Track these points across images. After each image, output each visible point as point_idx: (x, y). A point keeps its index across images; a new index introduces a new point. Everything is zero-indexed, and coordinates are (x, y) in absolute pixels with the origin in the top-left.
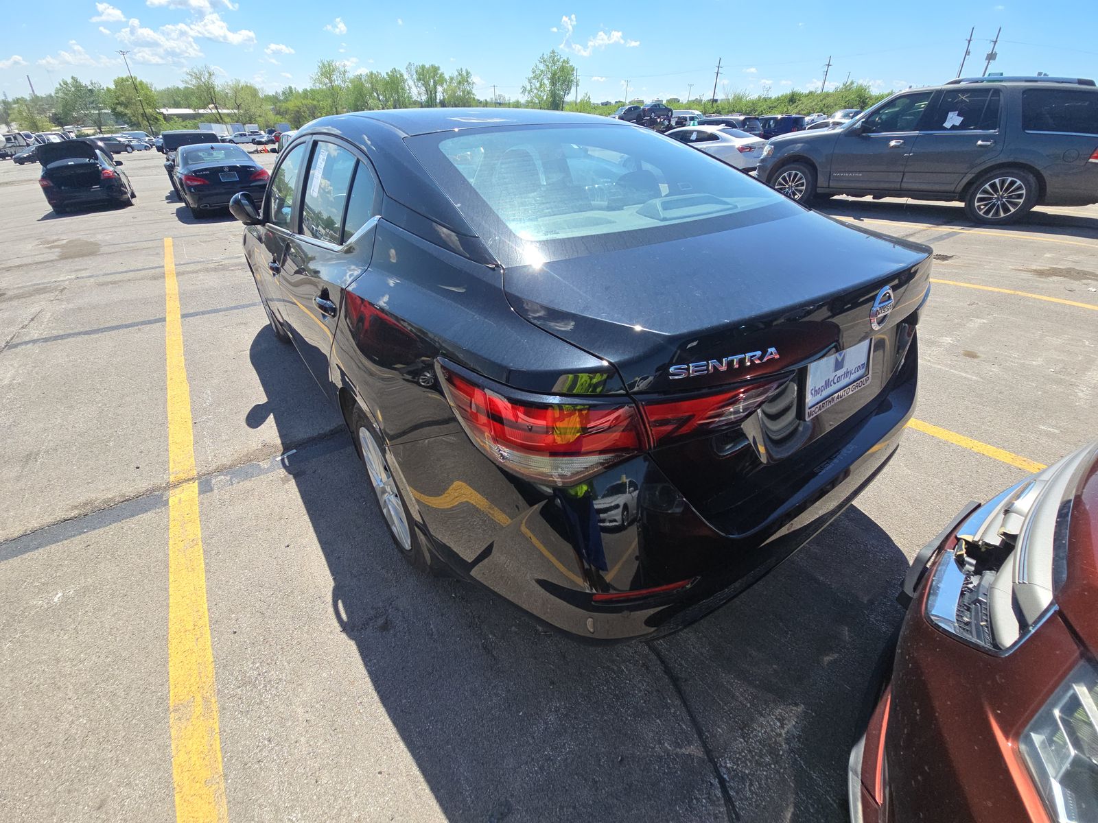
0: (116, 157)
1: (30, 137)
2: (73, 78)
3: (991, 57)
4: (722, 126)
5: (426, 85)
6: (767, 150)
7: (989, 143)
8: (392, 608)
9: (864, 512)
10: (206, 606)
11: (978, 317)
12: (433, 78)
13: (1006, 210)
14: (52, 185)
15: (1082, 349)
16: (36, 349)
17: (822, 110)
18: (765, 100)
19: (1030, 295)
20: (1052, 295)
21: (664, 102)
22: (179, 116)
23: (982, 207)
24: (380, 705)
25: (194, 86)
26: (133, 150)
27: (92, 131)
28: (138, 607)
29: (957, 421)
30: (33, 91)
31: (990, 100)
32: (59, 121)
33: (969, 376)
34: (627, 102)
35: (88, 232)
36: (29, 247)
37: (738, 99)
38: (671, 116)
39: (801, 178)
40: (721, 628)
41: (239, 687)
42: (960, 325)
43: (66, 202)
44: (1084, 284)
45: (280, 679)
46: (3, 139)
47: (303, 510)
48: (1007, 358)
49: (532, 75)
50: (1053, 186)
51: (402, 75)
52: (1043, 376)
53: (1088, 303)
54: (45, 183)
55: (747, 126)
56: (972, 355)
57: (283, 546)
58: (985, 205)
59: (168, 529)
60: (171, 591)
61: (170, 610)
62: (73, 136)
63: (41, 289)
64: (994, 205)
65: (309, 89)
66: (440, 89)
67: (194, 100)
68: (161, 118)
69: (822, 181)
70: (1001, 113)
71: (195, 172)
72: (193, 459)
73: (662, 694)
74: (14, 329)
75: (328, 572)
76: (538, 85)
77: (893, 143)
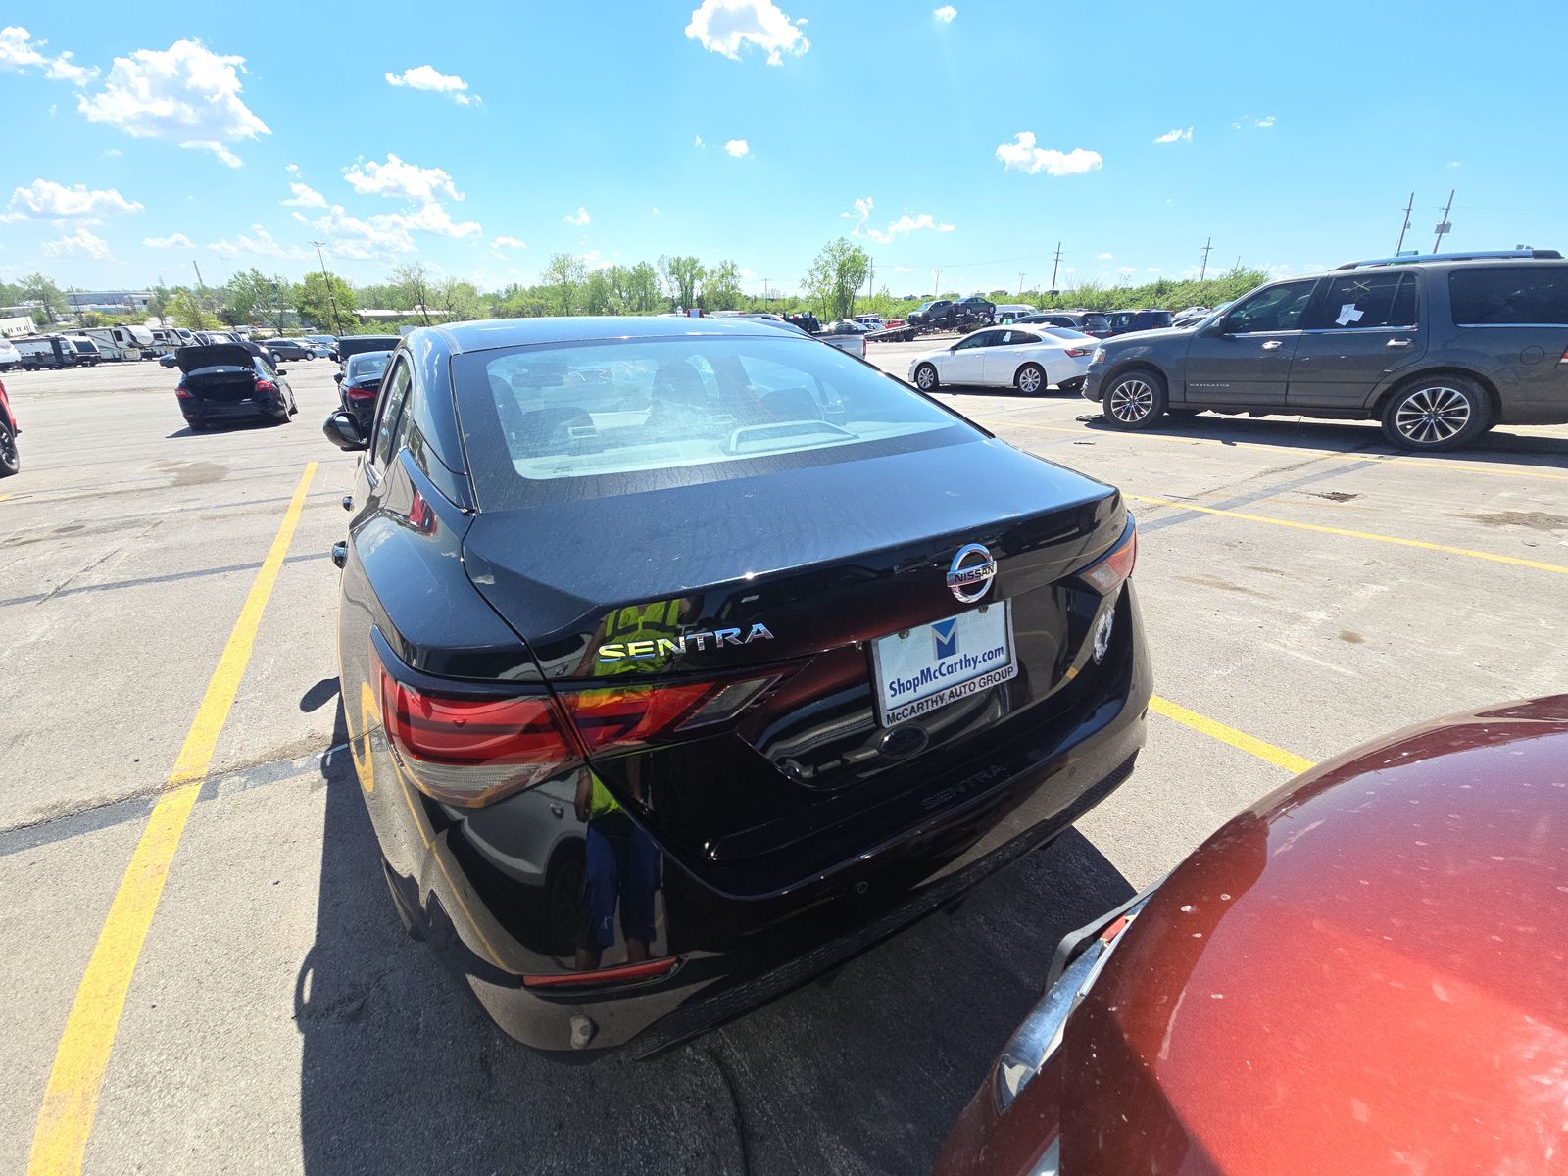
0: (281, 366)
1: (188, 336)
2: (252, 270)
3: (1443, 229)
4: (1046, 325)
5: (681, 279)
6: (1097, 354)
7: (1405, 343)
8: (379, 985)
9: (1124, 875)
10: (133, 964)
11: (1375, 583)
12: (690, 271)
13: (1445, 432)
14: (192, 395)
15: (1534, 632)
16: (86, 598)
17: (1203, 303)
18: (1124, 291)
19: (1464, 552)
20: (1505, 552)
21: (987, 295)
22: (377, 318)
23: (1409, 427)
24: (299, 1140)
25: (400, 284)
26: (314, 356)
27: (271, 334)
28: (56, 955)
29: (1307, 738)
30: (201, 281)
31: (1401, 287)
32: (229, 318)
33: (1341, 670)
34: (938, 296)
35: (221, 454)
36: (141, 469)
37: (1087, 291)
38: (994, 312)
39: (1145, 390)
40: (844, 1055)
41: (129, 1086)
42: (1345, 593)
43: (206, 417)
44: (1556, 536)
45: (183, 1083)
46: (151, 335)
47: (321, 831)
48: (1408, 644)
49: (814, 266)
50: (1510, 397)
51: (651, 269)
52: (1461, 674)
53: (1557, 563)
54: (183, 393)
55: (1089, 323)
56: (1351, 638)
57: (271, 882)
58: (1414, 425)
59: (135, 849)
60: (101, 938)
61: (90, 963)
62: (245, 337)
63: (132, 522)
64: (1425, 425)
65: (537, 287)
66: (697, 284)
67: (400, 300)
68: (357, 320)
69: (1174, 394)
70: (1419, 303)
71: (363, 384)
72: (210, 753)
73: (718, 1160)
74: (73, 572)
75: (314, 925)
76: (822, 277)
77: (1269, 345)
